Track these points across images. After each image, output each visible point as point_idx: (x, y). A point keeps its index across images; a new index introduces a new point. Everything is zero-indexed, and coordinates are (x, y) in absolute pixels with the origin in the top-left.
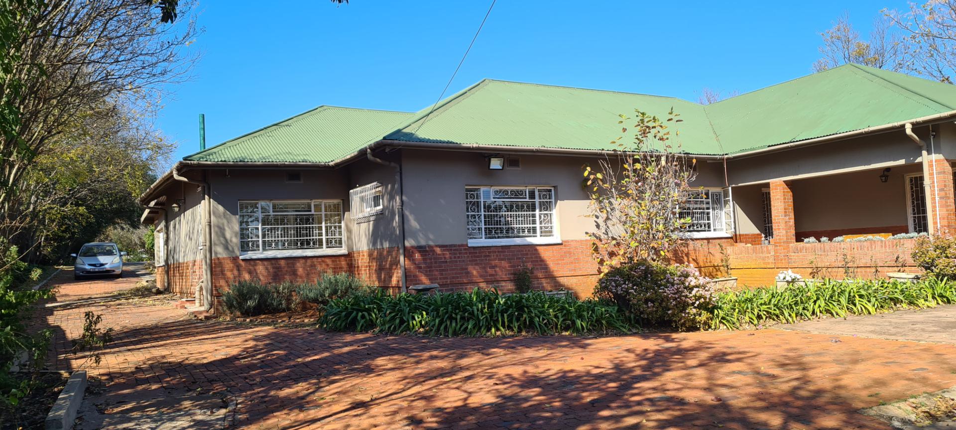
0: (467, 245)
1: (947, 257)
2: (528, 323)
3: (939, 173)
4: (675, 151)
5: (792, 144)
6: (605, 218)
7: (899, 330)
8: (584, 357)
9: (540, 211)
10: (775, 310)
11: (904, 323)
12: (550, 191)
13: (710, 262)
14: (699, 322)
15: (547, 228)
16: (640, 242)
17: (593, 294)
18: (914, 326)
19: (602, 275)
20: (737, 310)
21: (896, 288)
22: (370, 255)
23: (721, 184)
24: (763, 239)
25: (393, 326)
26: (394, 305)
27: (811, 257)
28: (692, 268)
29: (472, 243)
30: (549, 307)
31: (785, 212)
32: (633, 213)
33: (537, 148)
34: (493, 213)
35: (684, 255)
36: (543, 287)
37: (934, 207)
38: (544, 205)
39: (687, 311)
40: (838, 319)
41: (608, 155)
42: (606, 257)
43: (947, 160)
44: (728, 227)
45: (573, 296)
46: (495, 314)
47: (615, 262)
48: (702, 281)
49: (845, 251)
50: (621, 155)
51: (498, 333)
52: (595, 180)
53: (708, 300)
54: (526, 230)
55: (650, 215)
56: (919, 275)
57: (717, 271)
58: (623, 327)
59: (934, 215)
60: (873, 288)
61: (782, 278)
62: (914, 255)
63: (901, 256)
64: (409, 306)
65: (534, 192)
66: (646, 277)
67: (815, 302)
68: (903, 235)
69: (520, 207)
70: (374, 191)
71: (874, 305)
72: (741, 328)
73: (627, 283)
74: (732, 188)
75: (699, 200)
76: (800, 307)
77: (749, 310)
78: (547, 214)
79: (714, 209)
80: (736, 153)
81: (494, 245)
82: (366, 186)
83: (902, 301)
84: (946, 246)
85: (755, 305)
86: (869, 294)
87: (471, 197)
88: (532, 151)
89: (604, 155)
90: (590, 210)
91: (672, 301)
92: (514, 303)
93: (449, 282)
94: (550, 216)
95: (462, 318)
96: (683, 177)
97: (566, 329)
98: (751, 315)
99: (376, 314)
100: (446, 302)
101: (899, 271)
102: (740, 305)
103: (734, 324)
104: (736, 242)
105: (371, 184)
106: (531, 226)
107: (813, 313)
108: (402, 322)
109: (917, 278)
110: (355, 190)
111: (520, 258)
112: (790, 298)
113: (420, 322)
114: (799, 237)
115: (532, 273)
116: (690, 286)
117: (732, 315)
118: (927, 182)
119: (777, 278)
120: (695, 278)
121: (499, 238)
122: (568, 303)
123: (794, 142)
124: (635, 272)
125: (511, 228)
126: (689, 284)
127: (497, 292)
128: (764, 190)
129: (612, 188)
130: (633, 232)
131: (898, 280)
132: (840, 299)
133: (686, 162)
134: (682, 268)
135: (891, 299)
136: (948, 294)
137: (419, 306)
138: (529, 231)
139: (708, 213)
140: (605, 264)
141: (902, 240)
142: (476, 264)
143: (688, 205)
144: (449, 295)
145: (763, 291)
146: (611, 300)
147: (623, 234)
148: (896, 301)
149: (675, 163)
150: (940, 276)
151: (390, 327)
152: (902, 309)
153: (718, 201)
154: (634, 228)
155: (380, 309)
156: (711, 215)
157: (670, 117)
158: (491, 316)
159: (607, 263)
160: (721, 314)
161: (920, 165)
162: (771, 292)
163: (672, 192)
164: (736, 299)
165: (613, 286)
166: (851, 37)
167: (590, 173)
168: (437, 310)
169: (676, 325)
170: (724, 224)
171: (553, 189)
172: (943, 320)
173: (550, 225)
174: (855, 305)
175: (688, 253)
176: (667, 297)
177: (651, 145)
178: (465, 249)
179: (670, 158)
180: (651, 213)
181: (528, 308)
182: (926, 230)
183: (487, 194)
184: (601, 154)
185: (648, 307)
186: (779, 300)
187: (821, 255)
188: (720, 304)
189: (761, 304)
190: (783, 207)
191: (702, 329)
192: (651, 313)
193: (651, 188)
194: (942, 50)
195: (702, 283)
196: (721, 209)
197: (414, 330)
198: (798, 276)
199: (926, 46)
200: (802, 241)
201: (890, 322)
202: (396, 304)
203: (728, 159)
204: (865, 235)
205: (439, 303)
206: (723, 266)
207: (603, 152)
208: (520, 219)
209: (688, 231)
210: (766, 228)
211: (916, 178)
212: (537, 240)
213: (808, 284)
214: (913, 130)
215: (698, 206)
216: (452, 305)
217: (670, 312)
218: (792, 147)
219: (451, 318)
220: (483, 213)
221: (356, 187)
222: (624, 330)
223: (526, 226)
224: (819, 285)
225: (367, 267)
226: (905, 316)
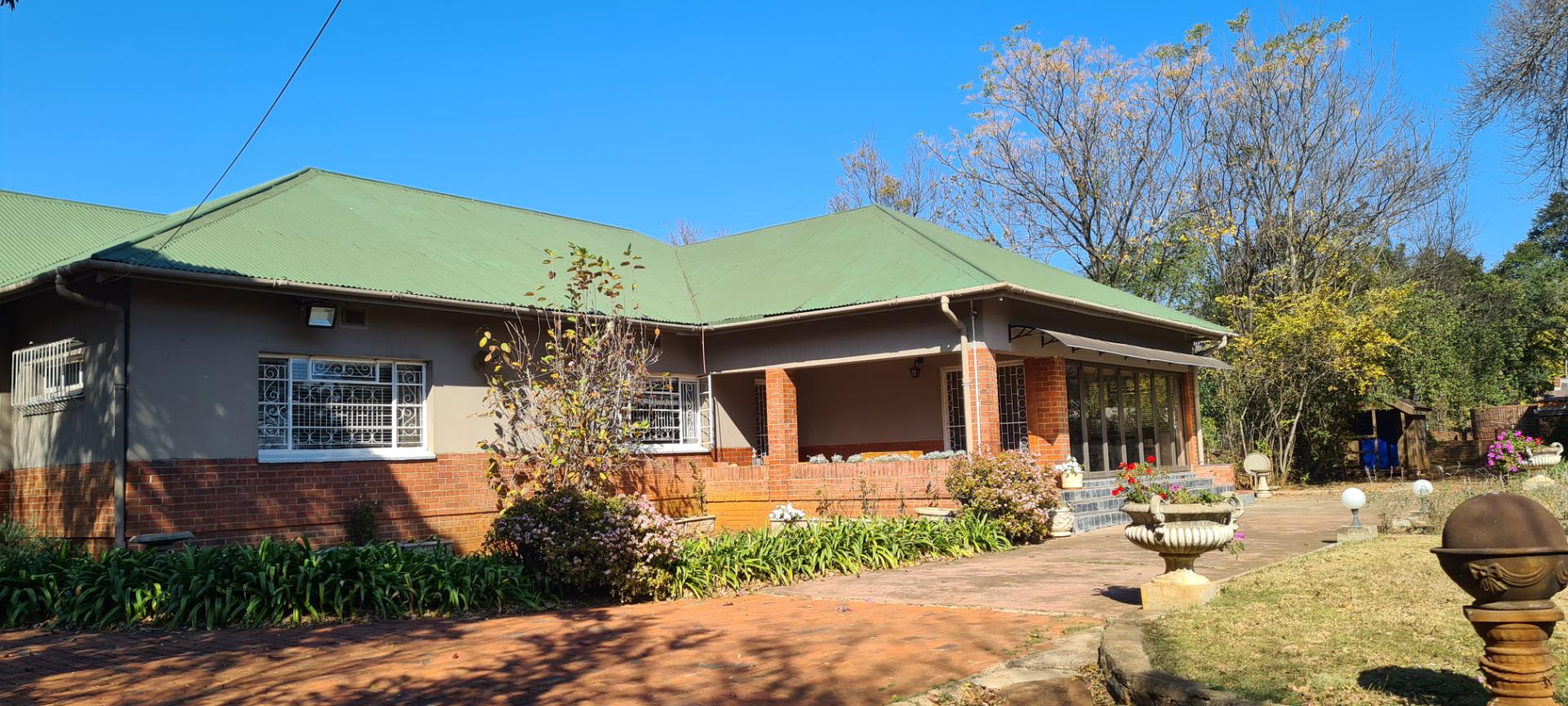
0: (256, 460)
1: (988, 485)
2: (363, 599)
3: (980, 368)
4: (631, 314)
5: (796, 315)
6: (511, 418)
7: (924, 590)
8: (459, 653)
9: (400, 402)
10: (764, 565)
11: (932, 580)
12: (419, 368)
13: (677, 492)
14: (653, 588)
15: (411, 431)
16: (568, 458)
17: (483, 544)
18: (944, 584)
19: (502, 512)
20: (710, 567)
21: (925, 530)
22: (50, 477)
23: (696, 369)
24: (754, 456)
25: (89, 614)
26: (93, 573)
27: (818, 484)
28: (646, 503)
29: (267, 456)
30: (403, 570)
31: (786, 416)
32: (558, 410)
33: (398, 294)
34: (310, 404)
35: (637, 481)
36: (399, 534)
37: (974, 415)
38: (407, 393)
39: (635, 570)
40: (849, 576)
41: (521, 313)
42: (512, 483)
43: (991, 350)
44: (705, 437)
45: (448, 548)
46: (299, 584)
47: (526, 491)
48: (659, 521)
49: (864, 475)
50: (543, 316)
51: (305, 619)
52: (498, 354)
53: (666, 552)
54: (372, 435)
55: (585, 415)
56: (955, 510)
57: (686, 505)
58: (530, 599)
59: (975, 426)
60: (896, 531)
61: (778, 516)
62: (949, 483)
63: (933, 485)
64: (127, 573)
65: (391, 369)
66: (572, 516)
67: (819, 552)
68: (937, 453)
69: (362, 395)
70: (66, 354)
71: (896, 556)
72: (714, 595)
73: (540, 526)
74: (713, 376)
75: (662, 393)
76: (800, 560)
77: (727, 567)
78: (411, 409)
79: (685, 408)
80: (719, 323)
81: (309, 460)
82: (50, 345)
83: (932, 549)
84: (987, 470)
85: (736, 558)
86: (891, 539)
87: (269, 374)
88: (388, 299)
89: (513, 313)
90: (487, 403)
91: (611, 554)
92: (339, 565)
93: (215, 529)
94: (418, 411)
95: (237, 594)
96: (639, 356)
97: (432, 607)
98: (729, 574)
99: (52, 592)
100: (204, 565)
101: (931, 505)
102: (714, 559)
103: (704, 588)
104: (716, 461)
105: (61, 342)
106: (382, 427)
107: (817, 568)
108: (109, 604)
109: (952, 515)
110: (24, 351)
111: (357, 485)
112: (786, 547)
113: (149, 604)
114: (804, 455)
115: (379, 510)
116: (641, 530)
117: (702, 574)
118: (966, 379)
119: (771, 515)
120: (650, 517)
121: (318, 447)
122: (439, 562)
123: (799, 312)
124: (555, 507)
125: (344, 430)
126: (639, 527)
127: (307, 544)
128: (758, 382)
129: (524, 369)
130: (557, 443)
131: (928, 518)
132: (853, 547)
133: (644, 334)
134: (631, 501)
135: (918, 546)
136: (987, 538)
137: (147, 572)
138: (377, 437)
139: (676, 415)
140: (508, 494)
141: (935, 462)
142: (272, 495)
143: (645, 401)
144: (212, 552)
145: (749, 535)
146: (514, 554)
147: (541, 444)
148: (923, 548)
149: (627, 334)
150: (979, 512)
151: (81, 617)
152: (931, 559)
153: (692, 396)
154: (559, 435)
155: (62, 581)
156: (680, 418)
157: (626, 259)
158: (293, 590)
159: (513, 492)
160: (687, 573)
161: (958, 355)
162: (759, 537)
163: (621, 380)
164: (709, 548)
165: (517, 531)
166: (878, 167)
167: (490, 342)
168: (185, 580)
169: (617, 593)
170: (699, 432)
171: (424, 366)
172: (980, 574)
173: (415, 427)
174: (871, 555)
175: (643, 477)
176: (604, 547)
177: (593, 301)
178: (252, 468)
179: (622, 324)
180: (588, 411)
181: (365, 571)
182: (964, 447)
183: (301, 369)
184: (509, 312)
185: (574, 566)
186: (770, 550)
187: (831, 481)
188: (685, 558)
189: (745, 557)
190: (782, 408)
191: (656, 598)
192: (577, 575)
193: (588, 371)
194: (989, 198)
195: (658, 524)
196: (696, 409)
197: (134, 619)
198: (801, 514)
199: (971, 191)
200: (808, 460)
201: (915, 579)
202: (97, 571)
203: (707, 331)
204: (889, 453)
205: (191, 566)
206: (695, 497)
207: (513, 308)
208: (362, 415)
209: (645, 442)
210: (758, 437)
211: (954, 373)
212: (391, 452)
213: (811, 524)
214: (951, 306)
215: (661, 403)
216: (217, 571)
217: (607, 572)
218: (796, 319)
219: (212, 594)
220: (291, 402)
221: (29, 346)
222: (532, 604)
223: (372, 427)
224: (826, 526)
225: (41, 499)
226: (934, 570)
